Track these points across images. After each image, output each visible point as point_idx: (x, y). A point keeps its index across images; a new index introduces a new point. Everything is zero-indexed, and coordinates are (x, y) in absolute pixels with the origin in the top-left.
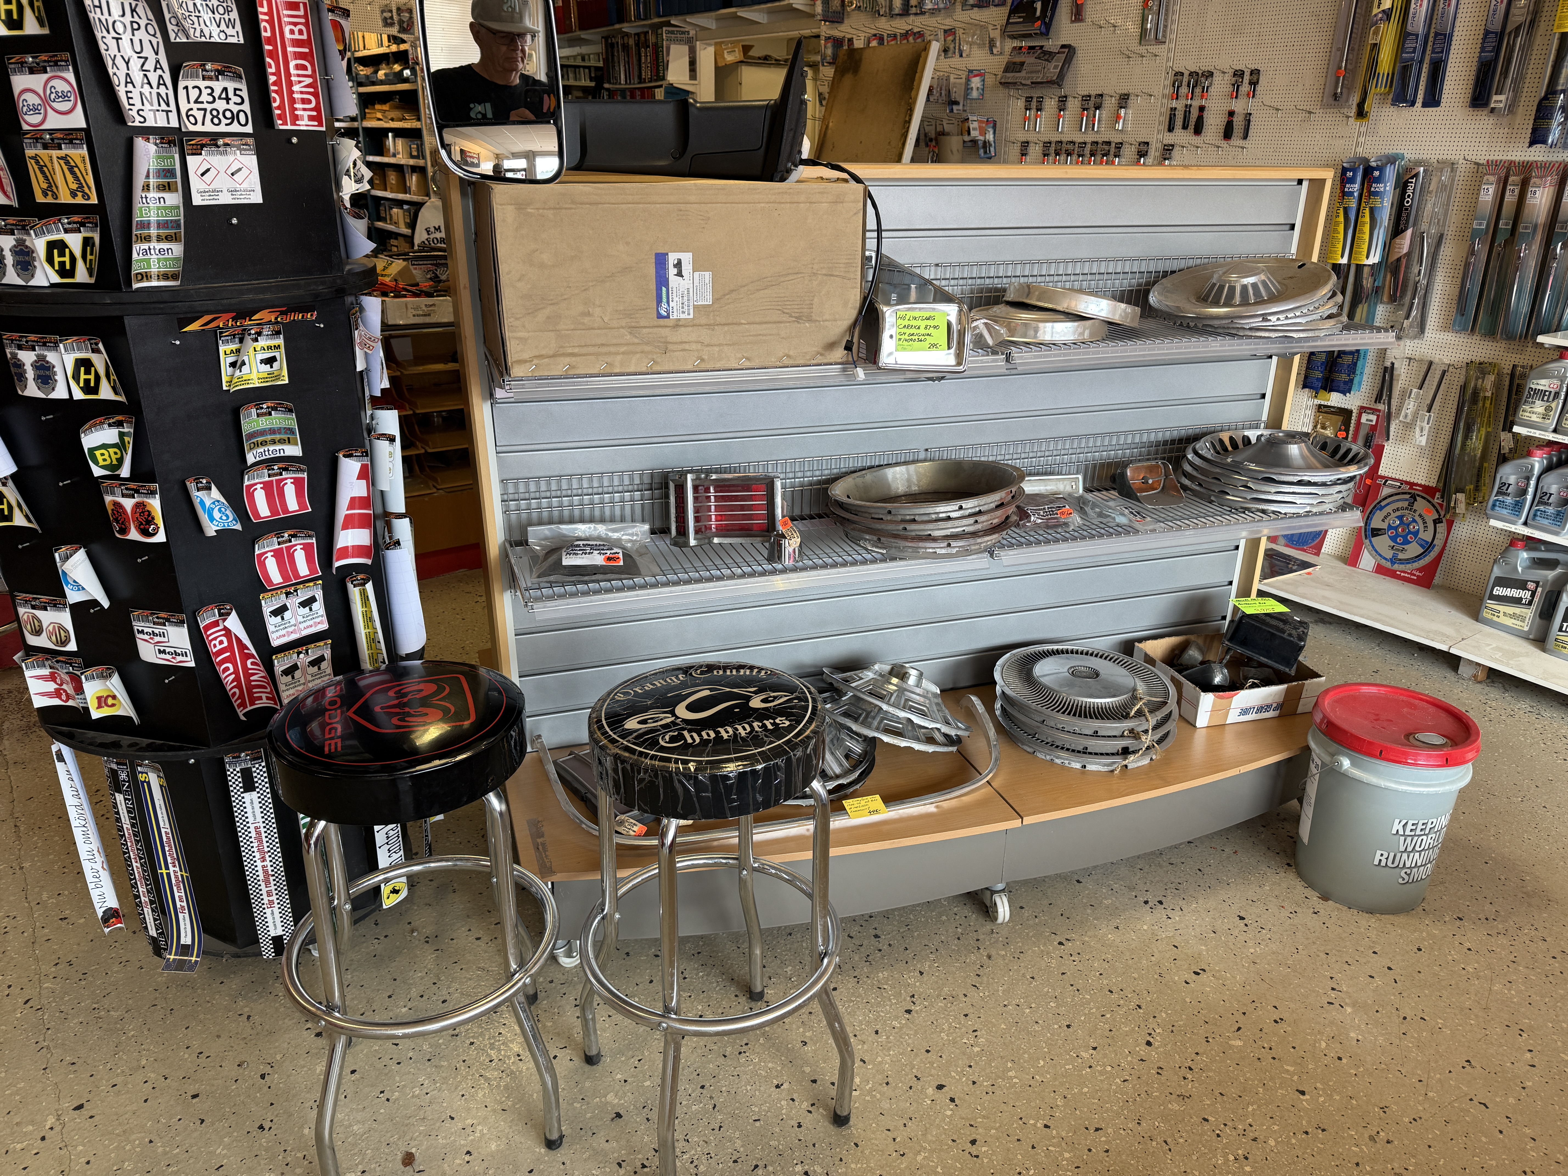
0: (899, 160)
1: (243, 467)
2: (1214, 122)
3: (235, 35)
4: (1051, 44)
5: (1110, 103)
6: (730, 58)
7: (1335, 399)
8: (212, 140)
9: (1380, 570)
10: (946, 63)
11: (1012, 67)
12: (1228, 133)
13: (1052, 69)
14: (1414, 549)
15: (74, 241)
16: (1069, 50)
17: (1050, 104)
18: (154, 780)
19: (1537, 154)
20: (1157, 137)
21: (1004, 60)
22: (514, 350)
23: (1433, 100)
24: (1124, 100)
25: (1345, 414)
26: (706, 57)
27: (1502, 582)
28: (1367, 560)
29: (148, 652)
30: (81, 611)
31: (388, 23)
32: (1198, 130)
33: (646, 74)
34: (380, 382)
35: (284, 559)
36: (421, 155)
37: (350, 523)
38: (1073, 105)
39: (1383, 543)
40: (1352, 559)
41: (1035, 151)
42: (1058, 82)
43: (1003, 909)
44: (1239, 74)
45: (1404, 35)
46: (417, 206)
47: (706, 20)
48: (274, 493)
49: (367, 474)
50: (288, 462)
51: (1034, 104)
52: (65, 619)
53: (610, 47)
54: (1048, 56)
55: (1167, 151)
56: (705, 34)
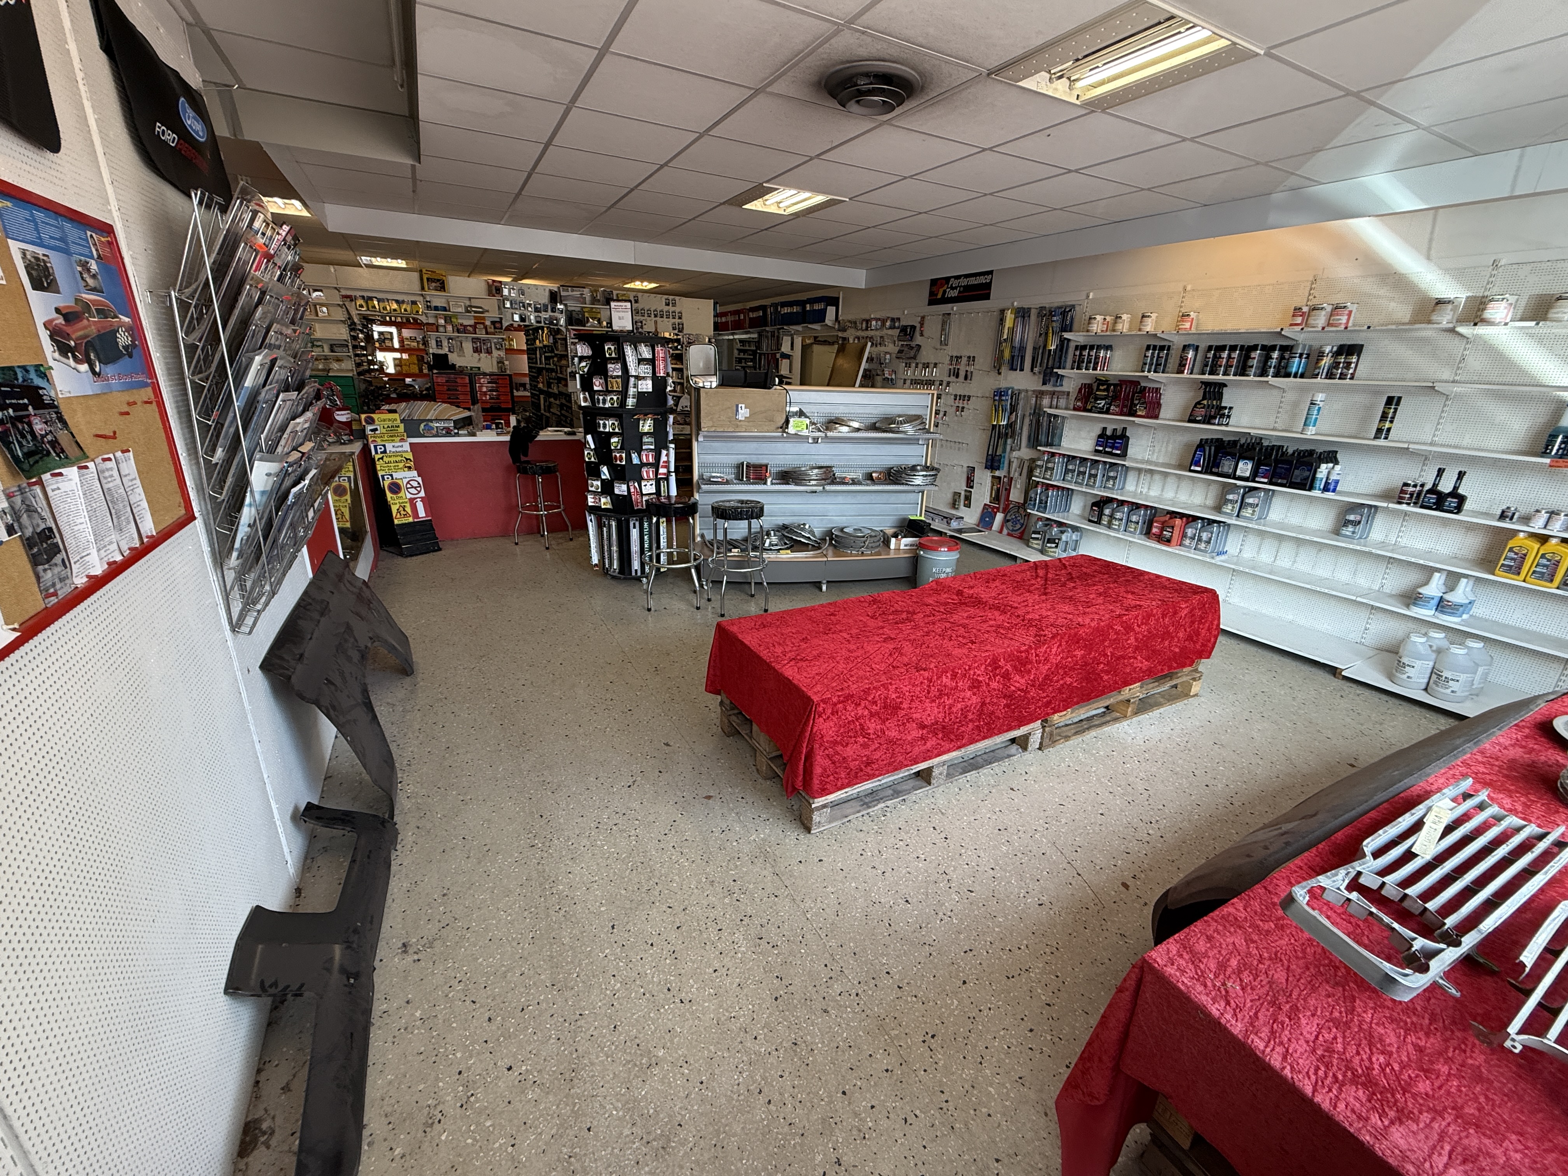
0: (854, 386)
1: (642, 449)
2: (962, 374)
3: (650, 357)
4: (913, 344)
5: (931, 366)
6: (808, 342)
7: (997, 473)
8: (644, 378)
9: (1009, 534)
10: (874, 348)
11: (900, 352)
12: (966, 378)
13: (912, 353)
14: (1018, 526)
15: (615, 398)
16: (919, 346)
17: (914, 365)
18: (613, 524)
19: (1044, 388)
20: (946, 379)
21: (897, 349)
22: (702, 425)
23: (1022, 370)
24: (935, 365)
25: (999, 478)
26: (798, 341)
27: (1034, 533)
28: (1005, 531)
29: (617, 491)
30: (603, 481)
31: (674, 329)
32: (957, 377)
33: (774, 348)
34: (671, 437)
35: (647, 473)
36: (682, 378)
37: (663, 467)
38: (920, 366)
39: (1010, 524)
40: (1001, 532)
41: (908, 382)
42: (914, 358)
43: (824, 588)
44: (969, 357)
45: (1013, 347)
46: (679, 398)
47: (799, 328)
48: (647, 456)
49: (667, 455)
50: (651, 450)
51: (908, 365)
52: (599, 483)
53: (760, 335)
54: (912, 348)
55: (948, 384)
56: (797, 332)
